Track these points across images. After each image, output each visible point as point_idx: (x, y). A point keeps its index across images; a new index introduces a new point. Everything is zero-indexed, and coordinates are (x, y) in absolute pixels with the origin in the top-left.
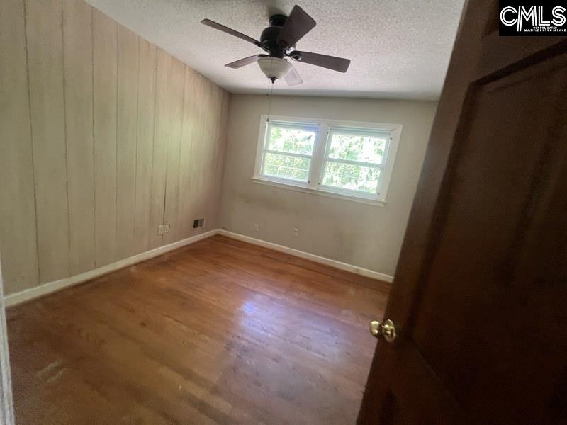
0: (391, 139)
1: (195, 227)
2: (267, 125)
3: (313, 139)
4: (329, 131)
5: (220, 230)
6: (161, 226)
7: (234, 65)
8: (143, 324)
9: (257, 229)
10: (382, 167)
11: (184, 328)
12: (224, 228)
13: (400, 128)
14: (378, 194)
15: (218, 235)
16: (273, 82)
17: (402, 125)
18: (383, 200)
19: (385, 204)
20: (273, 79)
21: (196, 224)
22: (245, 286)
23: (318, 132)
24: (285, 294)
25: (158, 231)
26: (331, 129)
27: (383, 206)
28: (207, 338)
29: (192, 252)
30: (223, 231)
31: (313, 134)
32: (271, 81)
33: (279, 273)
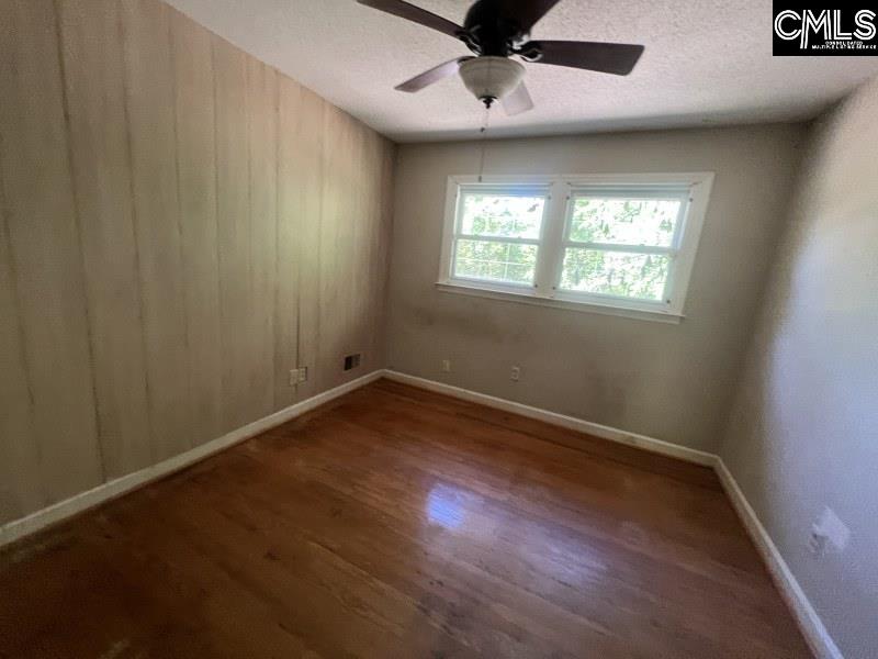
0: (691, 200)
1: (346, 369)
2: (459, 193)
3: (540, 211)
4: (569, 194)
5: (387, 371)
6: (294, 371)
7: (410, 86)
8: (271, 556)
9: (448, 369)
10: (674, 254)
11: (341, 563)
12: (391, 368)
13: (708, 179)
14: (668, 302)
15: (383, 380)
16: (488, 107)
17: (712, 175)
18: (679, 314)
19: (682, 318)
20: (488, 101)
21: (349, 363)
22: (437, 473)
23: (549, 198)
24: (510, 489)
25: (289, 380)
26: (573, 192)
27: (676, 322)
28: (382, 585)
29: (344, 410)
30: (391, 372)
31: (541, 202)
32: (484, 105)
33: (493, 447)
